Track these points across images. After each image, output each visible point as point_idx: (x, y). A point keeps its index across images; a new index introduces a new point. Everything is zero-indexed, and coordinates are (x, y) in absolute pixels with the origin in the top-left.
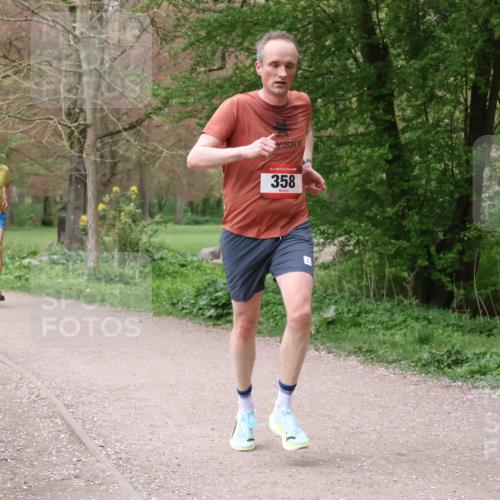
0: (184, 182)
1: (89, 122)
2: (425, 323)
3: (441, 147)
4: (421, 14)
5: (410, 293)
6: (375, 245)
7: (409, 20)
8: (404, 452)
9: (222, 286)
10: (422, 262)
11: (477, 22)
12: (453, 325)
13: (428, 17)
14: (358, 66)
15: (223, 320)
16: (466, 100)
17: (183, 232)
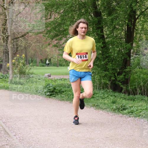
0: (39, 53)
1: (9, 34)
2: (114, 97)
3: (118, 43)
4: (111, 2)
5: (109, 88)
6: (99, 73)
7: (108, 4)
8: (108, 137)
9: (51, 85)
10: (113, 78)
11: (128, 5)
12: (123, 98)
13: (113, 4)
14: (92, 18)
15: (52, 96)
16: (125, 29)
17: (39, 69)
